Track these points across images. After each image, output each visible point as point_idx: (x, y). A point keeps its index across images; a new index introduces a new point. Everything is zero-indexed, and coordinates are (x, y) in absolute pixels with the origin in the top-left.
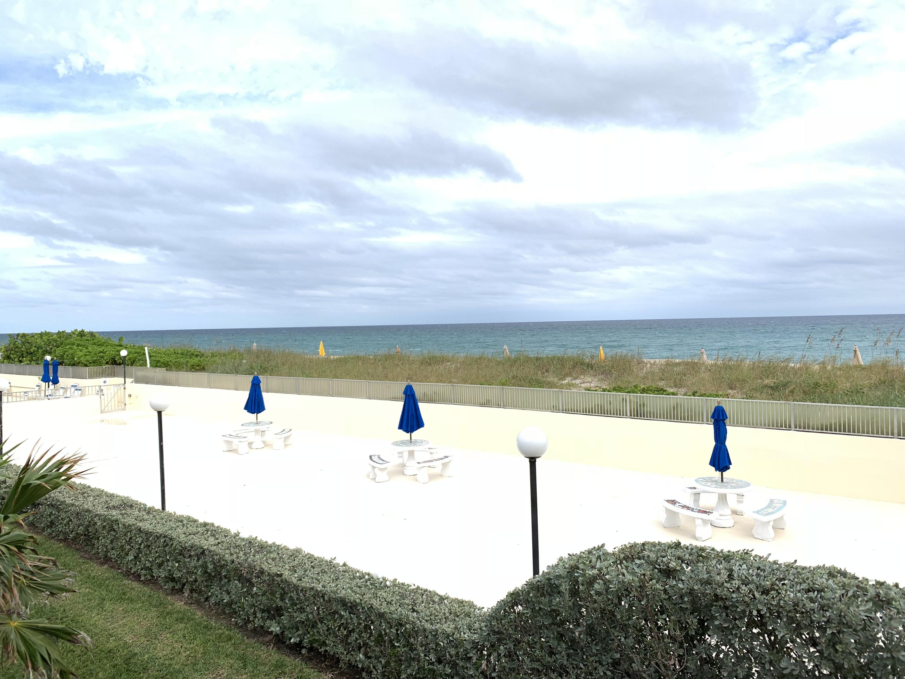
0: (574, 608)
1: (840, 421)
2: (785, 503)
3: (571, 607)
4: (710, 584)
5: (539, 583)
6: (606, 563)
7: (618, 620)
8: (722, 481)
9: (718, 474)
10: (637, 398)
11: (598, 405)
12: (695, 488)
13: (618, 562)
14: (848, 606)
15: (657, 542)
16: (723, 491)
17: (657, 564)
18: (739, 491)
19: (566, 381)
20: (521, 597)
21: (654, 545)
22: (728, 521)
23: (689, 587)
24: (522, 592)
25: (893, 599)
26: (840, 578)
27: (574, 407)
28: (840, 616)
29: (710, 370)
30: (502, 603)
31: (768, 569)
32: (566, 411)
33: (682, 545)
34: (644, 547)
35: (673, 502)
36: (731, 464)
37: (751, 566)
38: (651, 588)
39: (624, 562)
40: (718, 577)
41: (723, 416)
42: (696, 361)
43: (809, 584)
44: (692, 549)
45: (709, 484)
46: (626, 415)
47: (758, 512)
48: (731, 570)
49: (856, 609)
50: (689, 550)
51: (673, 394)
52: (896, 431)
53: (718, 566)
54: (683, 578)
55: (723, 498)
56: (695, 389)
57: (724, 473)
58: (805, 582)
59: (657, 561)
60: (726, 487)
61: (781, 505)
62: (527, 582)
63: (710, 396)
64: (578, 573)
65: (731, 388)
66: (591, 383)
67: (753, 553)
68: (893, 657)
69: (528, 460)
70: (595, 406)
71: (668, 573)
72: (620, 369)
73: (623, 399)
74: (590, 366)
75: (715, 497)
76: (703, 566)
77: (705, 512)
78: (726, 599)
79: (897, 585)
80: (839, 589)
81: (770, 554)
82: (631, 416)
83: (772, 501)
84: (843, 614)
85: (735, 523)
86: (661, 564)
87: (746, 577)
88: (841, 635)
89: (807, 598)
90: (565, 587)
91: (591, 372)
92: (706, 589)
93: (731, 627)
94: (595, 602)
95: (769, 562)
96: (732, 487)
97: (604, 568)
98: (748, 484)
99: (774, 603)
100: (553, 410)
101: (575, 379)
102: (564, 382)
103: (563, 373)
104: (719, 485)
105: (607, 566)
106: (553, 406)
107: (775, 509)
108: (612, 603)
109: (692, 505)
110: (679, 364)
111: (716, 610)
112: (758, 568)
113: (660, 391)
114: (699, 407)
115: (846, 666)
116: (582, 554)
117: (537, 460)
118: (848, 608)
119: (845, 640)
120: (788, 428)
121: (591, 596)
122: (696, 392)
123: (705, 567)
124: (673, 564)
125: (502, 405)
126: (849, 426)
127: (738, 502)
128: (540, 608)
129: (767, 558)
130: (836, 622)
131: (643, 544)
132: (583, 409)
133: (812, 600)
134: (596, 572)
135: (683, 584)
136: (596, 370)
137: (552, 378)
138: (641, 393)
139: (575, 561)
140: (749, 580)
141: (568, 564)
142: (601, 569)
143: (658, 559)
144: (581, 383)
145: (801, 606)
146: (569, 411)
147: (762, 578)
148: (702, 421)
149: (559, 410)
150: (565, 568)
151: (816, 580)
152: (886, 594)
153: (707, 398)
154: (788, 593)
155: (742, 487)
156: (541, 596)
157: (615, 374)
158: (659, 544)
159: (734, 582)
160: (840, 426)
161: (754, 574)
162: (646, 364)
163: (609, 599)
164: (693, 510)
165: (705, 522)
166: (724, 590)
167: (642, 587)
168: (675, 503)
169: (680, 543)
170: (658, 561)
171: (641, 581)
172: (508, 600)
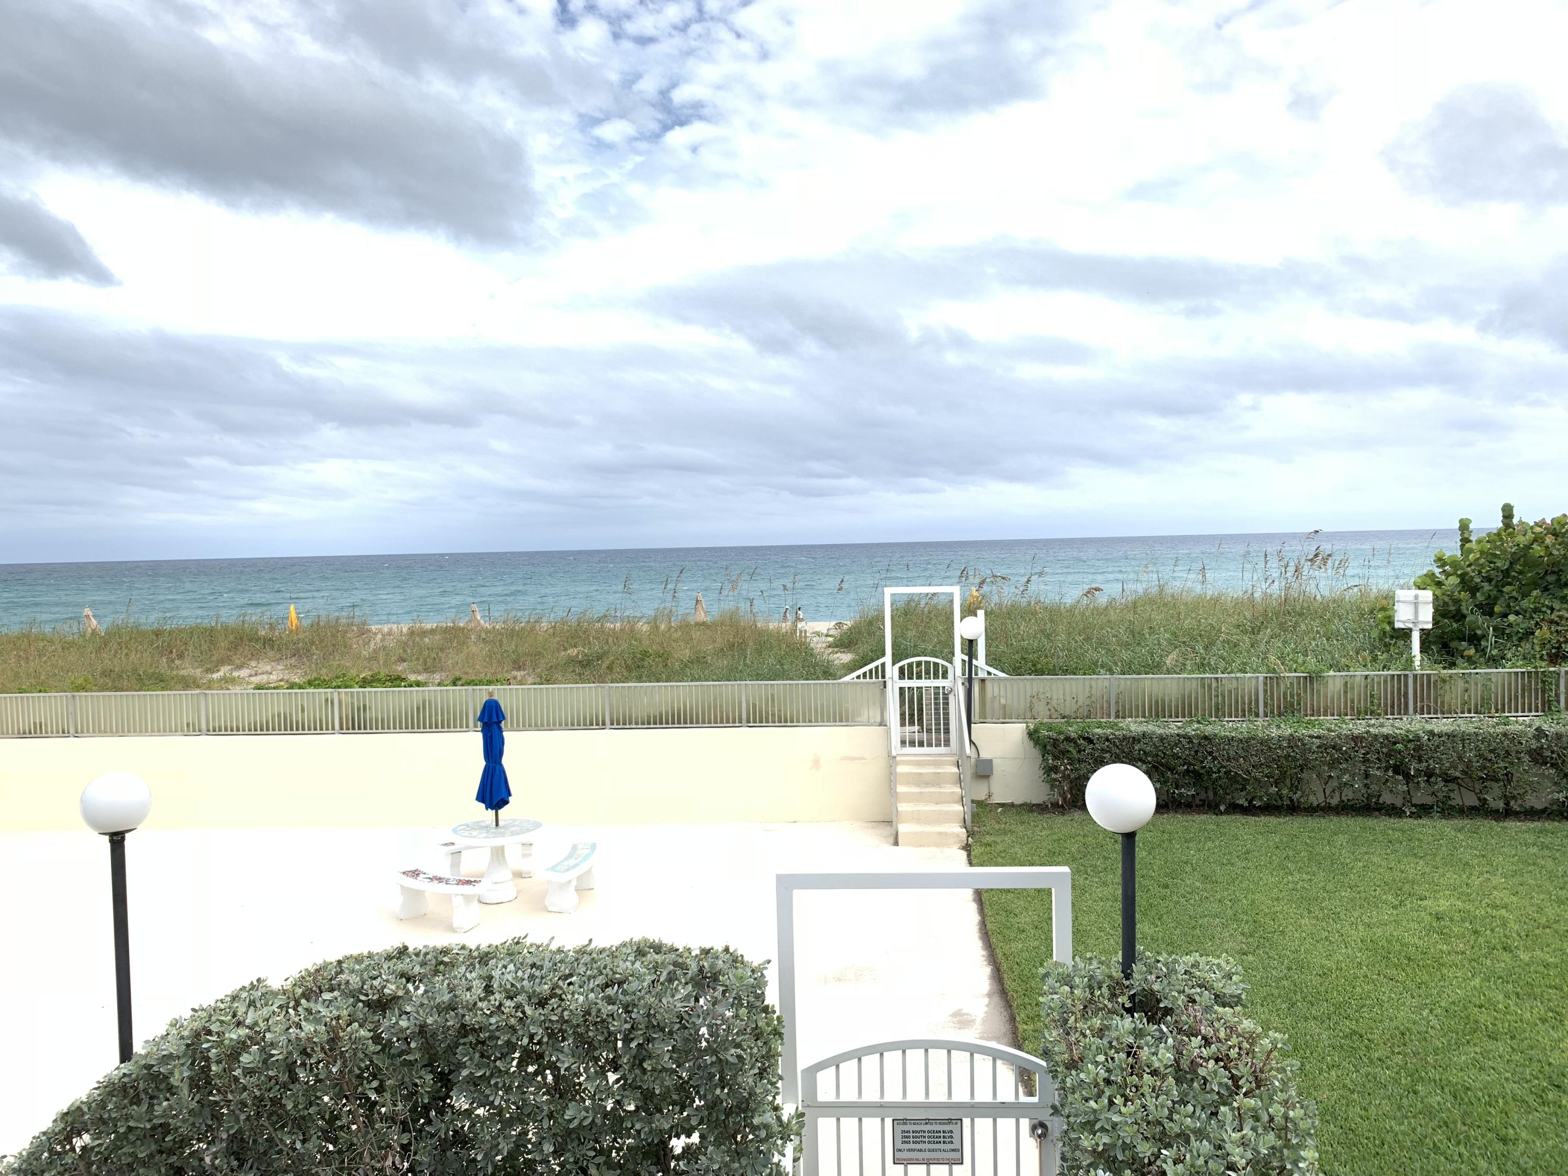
0: (201, 1111)
1: (673, 708)
2: (594, 846)
3: (196, 1110)
4: (453, 1010)
5: (126, 1080)
6: (265, 1012)
7: (287, 1112)
8: (497, 824)
9: (491, 813)
10: (352, 696)
11: (279, 715)
12: (453, 844)
13: (292, 1004)
14: (659, 997)
15: (366, 953)
16: (497, 842)
17: (362, 994)
18: (525, 838)
19: (221, 673)
20: (86, 1117)
21: (359, 960)
22: (508, 890)
23: (418, 1023)
24: (89, 1104)
25: (720, 972)
26: (652, 956)
27: (231, 722)
28: (649, 1015)
29: (484, 639)
30: (44, 1138)
31: (547, 965)
32: (215, 731)
33: (411, 950)
34: (341, 967)
35: (415, 874)
36: (510, 795)
37: (522, 964)
38: (350, 1038)
39: (303, 1001)
40: (468, 994)
41: (498, 718)
42: (462, 625)
43: (607, 975)
44: (426, 954)
45: (475, 833)
46: (333, 729)
47: (553, 869)
48: (490, 978)
49: (671, 1000)
50: (421, 957)
51: (418, 684)
52: (744, 717)
53: (468, 975)
54: (408, 1009)
55: (498, 854)
56: (458, 674)
57: (500, 811)
58: (601, 974)
59: (362, 987)
60: (503, 835)
61: (588, 851)
62: (98, 1082)
63: (481, 683)
64: (209, 1041)
65: (519, 668)
66: (271, 673)
67: (528, 941)
68: (720, 1060)
69: (107, 838)
70: (273, 717)
71: (383, 1005)
72: (326, 646)
73: (327, 700)
74: (268, 642)
75: (487, 854)
76: (443, 981)
77: (468, 882)
78: (481, 1028)
79: (727, 950)
80: (649, 974)
81: (553, 938)
82: (341, 728)
83: (575, 848)
84: (652, 1012)
85: (519, 892)
86: (370, 992)
87: (512, 985)
88: (650, 1045)
89: (602, 999)
90: (180, 1075)
91: (271, 653)
92: (447, 1020)
93: (487, 1074)
94: (245, 1088)
95: (551, 951)
96: (513, 834)
97: (260, 1022)
98: (537, 825)
99: (554, 1018)
100: (188, 731)
101: (239, 667)
102: (215, 676)
103: (214, 658)
104: (492, 833)
105: (268, 1016)
106: (188, 725)
107: (580, 859)
108: (277, 1083)
109: (445, 873)
110: (432, 631)
111: (464, 1052)
112: (533, 966)
113: (396, 680)
114: (461, 705)
115: (657, 1092)
116: (219, 1004)
117: (127, 835)
118: (660, 1001)
119: (656, 1051)
120: (601, 726)
121: (236, 1079)
122: (460, 679)
123: (447, 982)
124: (390, 989)
125: (72, 731)
126: (685, 715)
127: (524, 856)
128: (130, 1129)
129: (548, 945)
130: (642, 1026)
131: (340, 962)
132: (249, 724)
133: (610, 1001)
134: (243, 1032)
135: (409, 1019)
136: (279, 650)
137: (189, 670)
138: (361, 687)
139: (203, 1021)
140: (517, 988)
141: (189, 1028)
142: (256, 1024)
143: (364, 983)
144: (251, 676)
145: (594, 1014)
146: (220, 730)
147: (537, 980)
148: (467, 727)
149: (200, 731)
150: (182, 1038)
151: (617, 967)
152: (712, 966)
153: (475, 687)
154: (576, 996)
155: (528, 830)
156: (132, 1104)
157: (317, 653)
158: (370, 956)
159: (492, 998)
160: (673, 716)
161: (526, 976)
162: (376, 634)
163: (270, 1078)
164: (447, 882)
165: (468, 898)
166: (476, 1015)
167: (334, 1041)
168: (418, 875)
169: (406, 948)
170: (365, 987)
171: (331, 1029)
172: (57, 1130)
